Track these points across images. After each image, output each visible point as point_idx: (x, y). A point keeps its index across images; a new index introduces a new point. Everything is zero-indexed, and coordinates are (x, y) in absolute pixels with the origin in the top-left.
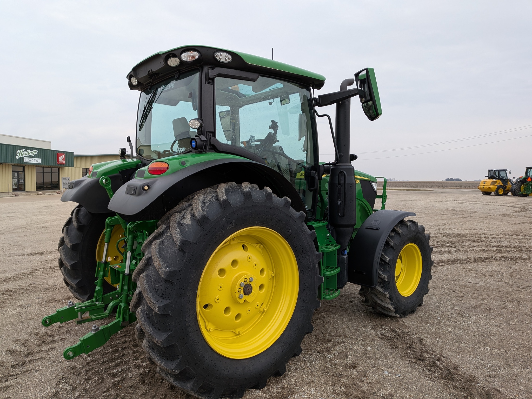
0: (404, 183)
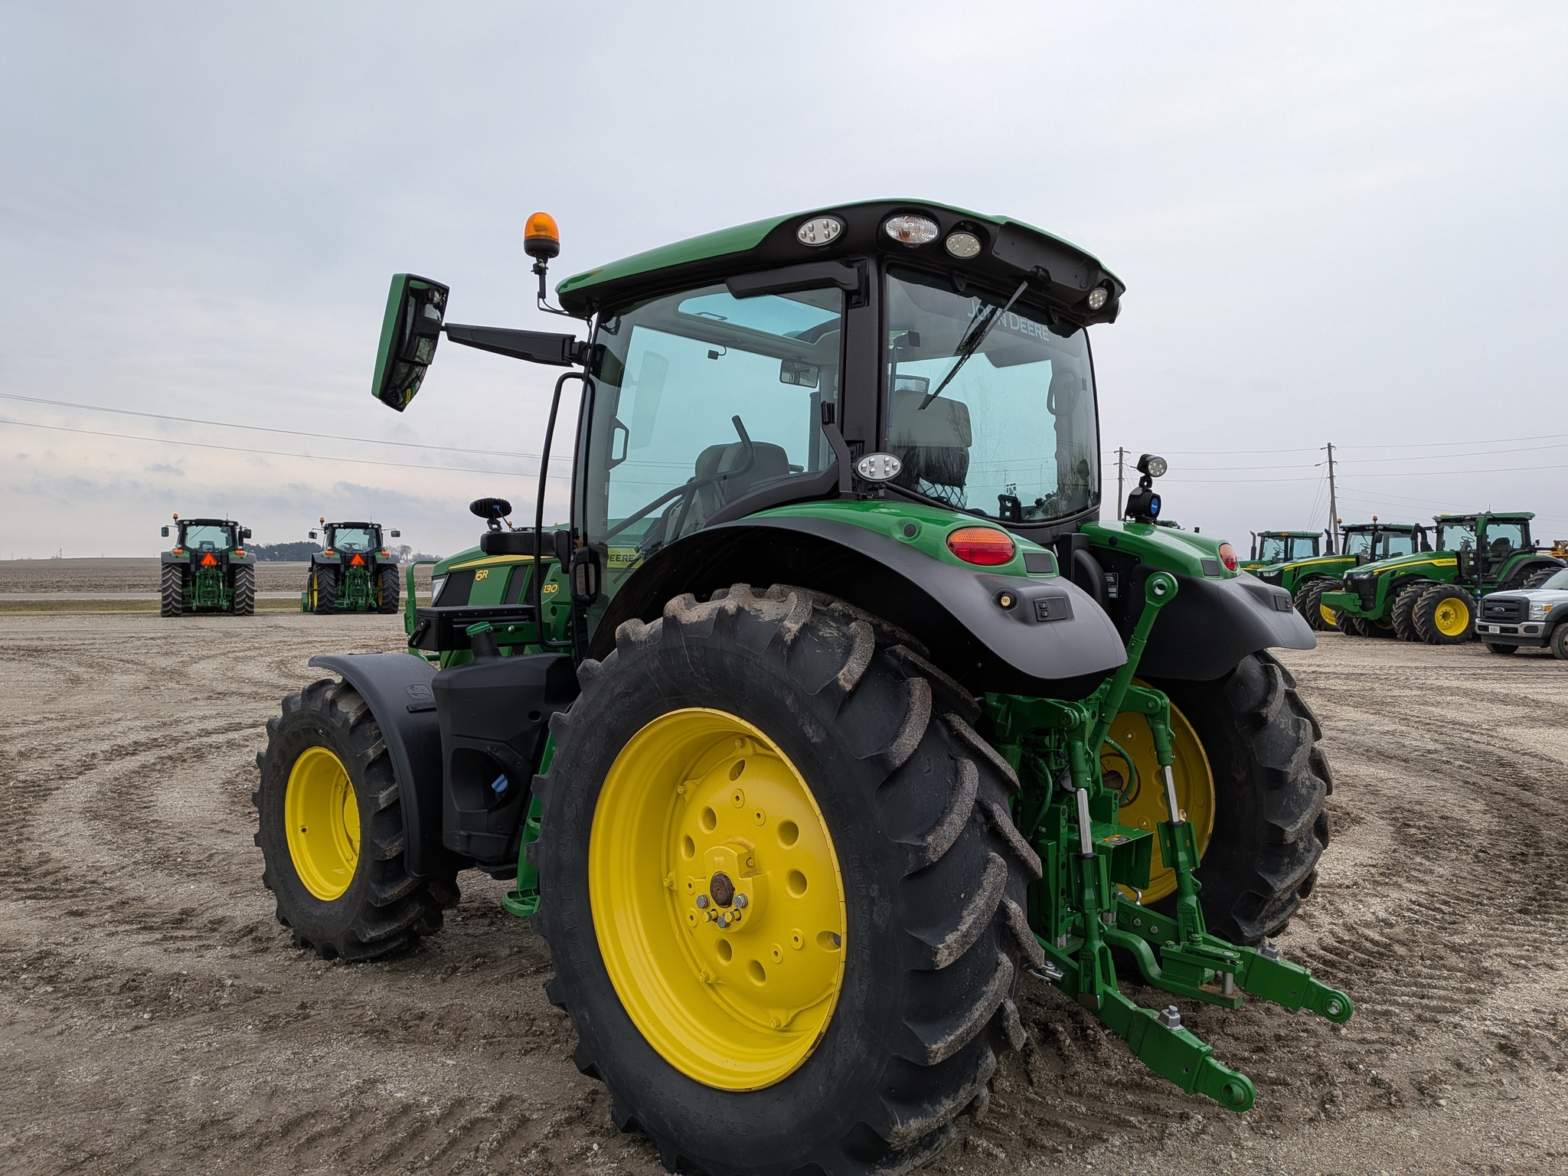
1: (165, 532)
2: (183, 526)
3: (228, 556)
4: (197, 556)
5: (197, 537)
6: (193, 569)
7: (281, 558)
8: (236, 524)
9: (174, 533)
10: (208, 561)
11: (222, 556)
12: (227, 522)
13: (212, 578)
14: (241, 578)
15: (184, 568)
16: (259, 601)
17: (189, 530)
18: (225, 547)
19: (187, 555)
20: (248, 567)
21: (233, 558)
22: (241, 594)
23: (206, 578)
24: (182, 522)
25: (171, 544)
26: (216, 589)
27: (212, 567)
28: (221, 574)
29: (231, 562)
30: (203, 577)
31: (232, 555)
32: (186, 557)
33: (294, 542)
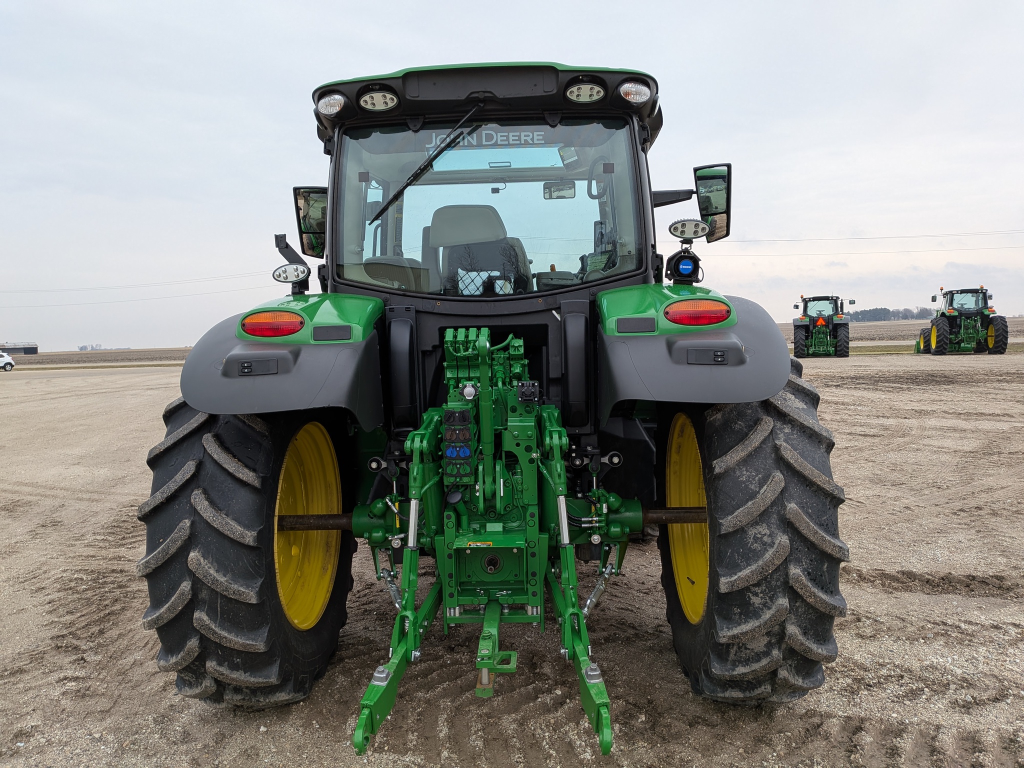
0: (112, 354)
1: (796, 307)
2: (806, 302)
3: (833, 319)
4: (814, 321)
5: (814, 309)
6: (811, 328)
7: (863, 320)
8: (838, 298)
9: (801, 306)
10: (821, 322)
11: (829, 320)
12: (832, 297)
13: (823, 333)
14: (841, 332)
15: (806, 328)
16: (853, 348)
17: (810, 304)
18: (831, 313)
19: (807, 319)
20: (845, 325)
21: (836, 320)
22: (840, 345)
23: (819, 333)
24: (805, 299)
25: (799, 313)
26: (825, 340)
27: (823, 326)
28: (828, 331)
29: (835, 322)
30: (817, 333)
31: (835, 318)
32: (806, 321)
33: (872, 308)
